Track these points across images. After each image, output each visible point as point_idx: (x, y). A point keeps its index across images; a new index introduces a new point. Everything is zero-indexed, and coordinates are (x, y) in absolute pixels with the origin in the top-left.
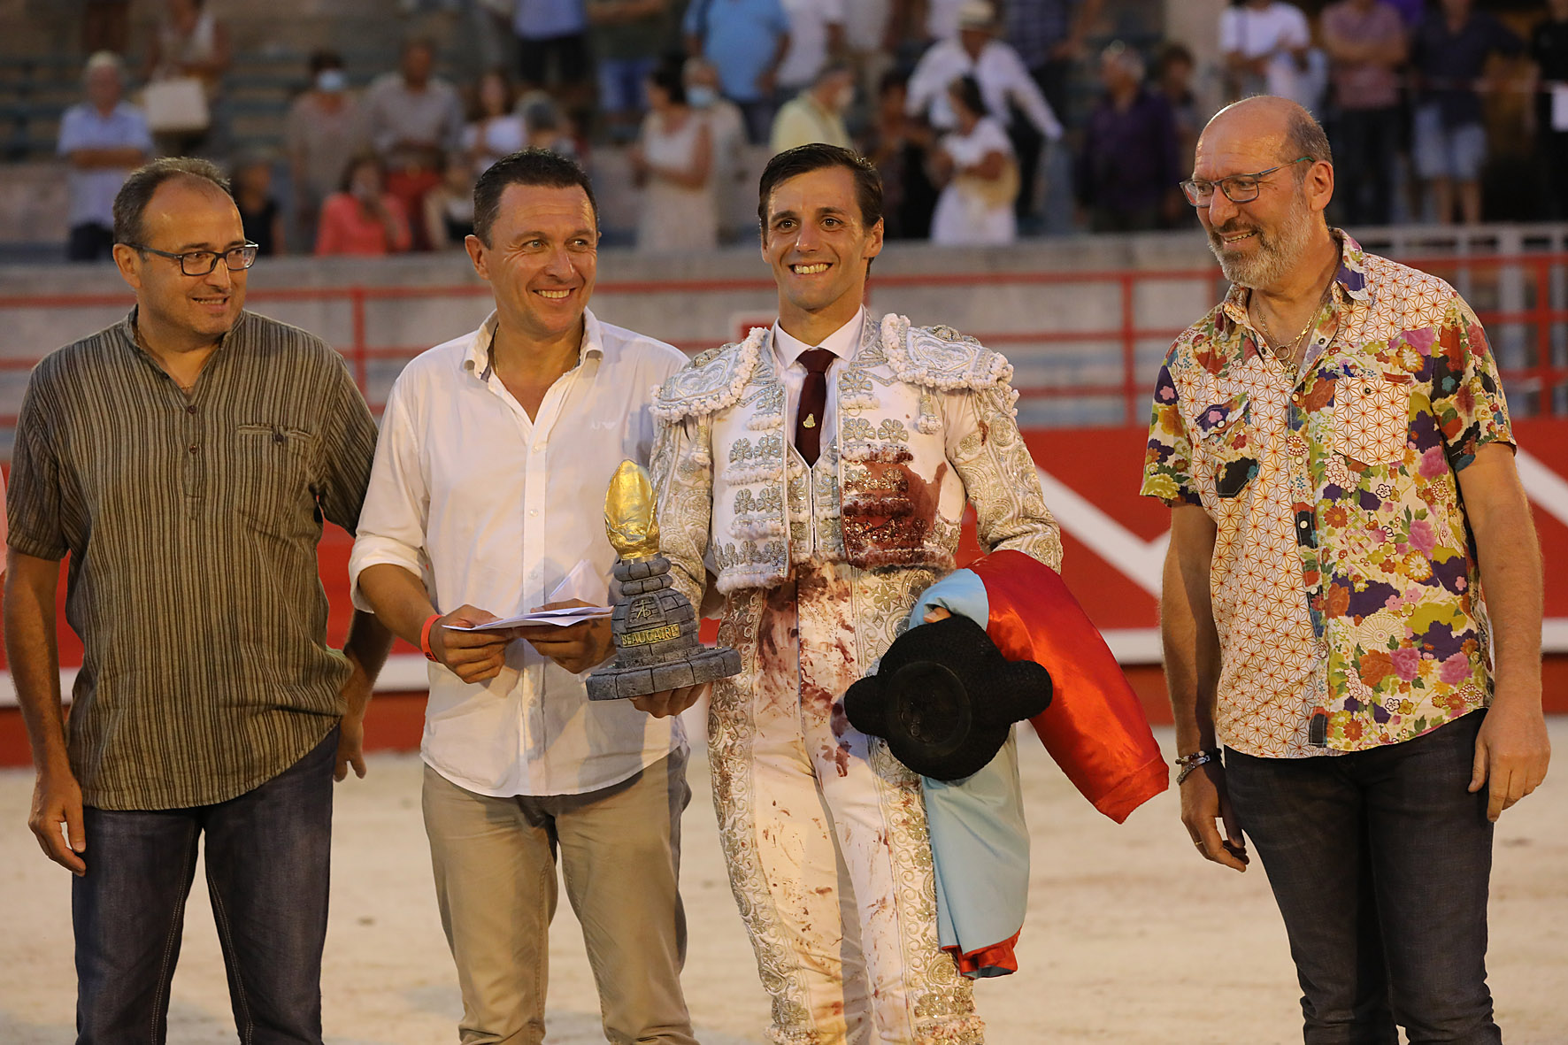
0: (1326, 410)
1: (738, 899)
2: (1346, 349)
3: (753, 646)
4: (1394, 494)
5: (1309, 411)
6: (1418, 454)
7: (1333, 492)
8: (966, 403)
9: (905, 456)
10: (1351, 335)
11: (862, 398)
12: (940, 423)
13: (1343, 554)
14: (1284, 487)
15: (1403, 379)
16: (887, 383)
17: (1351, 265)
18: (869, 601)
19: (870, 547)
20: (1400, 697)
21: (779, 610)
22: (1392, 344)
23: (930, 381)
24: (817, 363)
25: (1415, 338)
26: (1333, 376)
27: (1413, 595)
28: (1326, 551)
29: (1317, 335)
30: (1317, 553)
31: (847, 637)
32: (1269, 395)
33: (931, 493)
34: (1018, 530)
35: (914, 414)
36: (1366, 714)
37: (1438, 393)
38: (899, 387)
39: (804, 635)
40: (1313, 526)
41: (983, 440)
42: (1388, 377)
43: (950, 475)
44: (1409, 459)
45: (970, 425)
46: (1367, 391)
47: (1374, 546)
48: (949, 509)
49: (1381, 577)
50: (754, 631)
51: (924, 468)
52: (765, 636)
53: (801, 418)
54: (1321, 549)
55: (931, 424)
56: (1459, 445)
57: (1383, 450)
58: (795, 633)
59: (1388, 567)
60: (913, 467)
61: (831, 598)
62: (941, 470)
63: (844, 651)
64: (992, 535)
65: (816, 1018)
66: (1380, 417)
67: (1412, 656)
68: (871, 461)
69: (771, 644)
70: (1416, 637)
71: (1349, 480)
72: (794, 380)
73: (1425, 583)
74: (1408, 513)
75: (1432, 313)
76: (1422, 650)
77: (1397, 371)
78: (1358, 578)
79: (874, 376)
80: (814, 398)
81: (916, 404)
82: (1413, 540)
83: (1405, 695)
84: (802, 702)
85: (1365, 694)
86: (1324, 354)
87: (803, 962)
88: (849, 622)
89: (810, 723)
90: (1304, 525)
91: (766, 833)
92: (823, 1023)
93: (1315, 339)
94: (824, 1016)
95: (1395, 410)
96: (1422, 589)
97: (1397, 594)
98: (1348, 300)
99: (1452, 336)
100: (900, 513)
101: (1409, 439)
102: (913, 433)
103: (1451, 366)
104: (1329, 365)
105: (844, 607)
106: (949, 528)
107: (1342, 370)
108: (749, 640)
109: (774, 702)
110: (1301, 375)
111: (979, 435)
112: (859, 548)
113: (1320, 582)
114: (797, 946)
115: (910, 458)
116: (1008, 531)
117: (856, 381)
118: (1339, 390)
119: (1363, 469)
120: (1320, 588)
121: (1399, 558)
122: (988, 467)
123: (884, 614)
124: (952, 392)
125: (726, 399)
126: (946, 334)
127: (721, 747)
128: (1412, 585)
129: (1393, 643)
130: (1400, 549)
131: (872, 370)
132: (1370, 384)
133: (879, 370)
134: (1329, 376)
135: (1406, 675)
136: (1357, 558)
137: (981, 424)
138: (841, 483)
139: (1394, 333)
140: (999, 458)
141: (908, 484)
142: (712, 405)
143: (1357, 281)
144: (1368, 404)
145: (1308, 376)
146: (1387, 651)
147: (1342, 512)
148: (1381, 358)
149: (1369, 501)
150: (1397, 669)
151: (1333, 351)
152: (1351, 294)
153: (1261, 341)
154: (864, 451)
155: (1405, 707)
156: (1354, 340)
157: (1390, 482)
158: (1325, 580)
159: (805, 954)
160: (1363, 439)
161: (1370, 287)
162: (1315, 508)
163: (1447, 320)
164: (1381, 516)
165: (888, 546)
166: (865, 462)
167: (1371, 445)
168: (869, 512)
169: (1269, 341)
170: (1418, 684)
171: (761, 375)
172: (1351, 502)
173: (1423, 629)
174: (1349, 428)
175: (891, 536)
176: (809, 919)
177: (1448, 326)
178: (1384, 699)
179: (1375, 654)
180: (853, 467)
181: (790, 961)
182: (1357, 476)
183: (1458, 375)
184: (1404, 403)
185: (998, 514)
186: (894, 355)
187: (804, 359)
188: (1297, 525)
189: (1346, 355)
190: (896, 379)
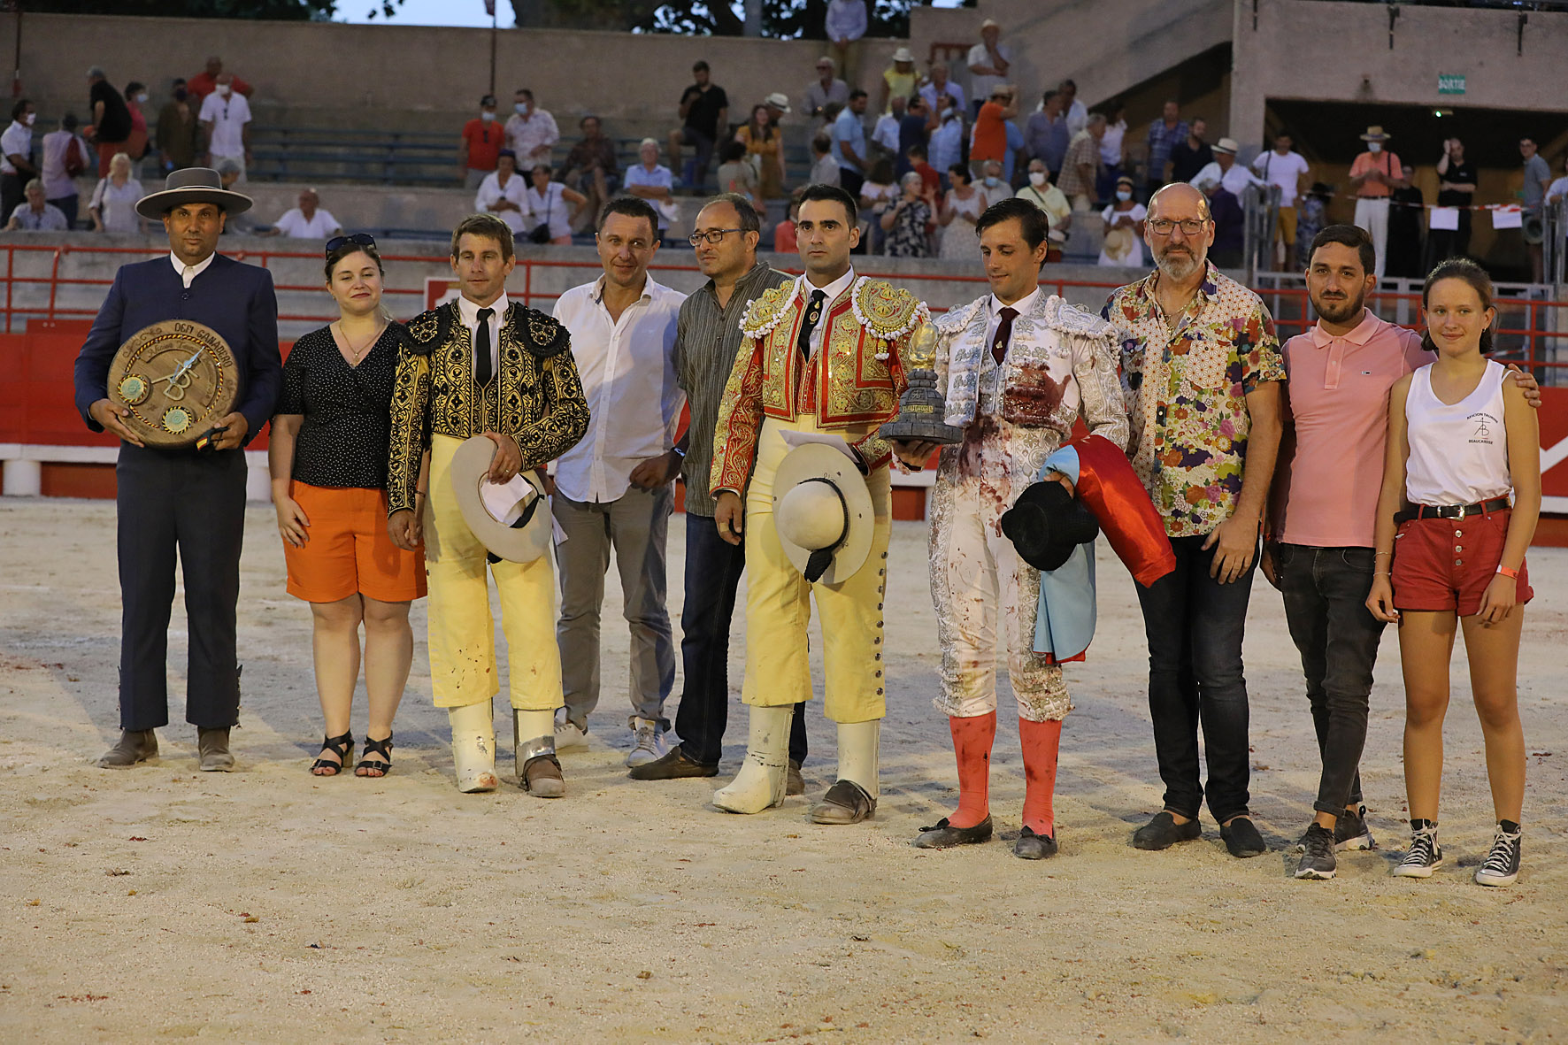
0: (1185, 356)
1: (934, 597)
2: (1200, 325)
3: (956, 460)
4: (1215, 404)
5: (1175, 354)
6: (1231, 384)
7: (1181, 400)
8: (1086, 345)
9: (1044, 367)
10: (1204, 318)
11: (1026, 334)
12: (1070, 353)
13: (1181, 434)
14: (1155, 392)
15: (1226, 344)
16: (1042, 328)
17: (1210, 280)
18: (1022, 442)
19: (1018, 413)
20: (1209, 511)
21: (973, 443)
22: (1225, 324)
23: (1065, 329)
24: (1008, 316)
25: (1236, 323)
26: (1191, 338)
27: (1220, 458)
28: (1172, 431)
29: (1187, 314)
30: (1165, 430)
31: (1007, 460)
32: (1156, 341)
33: (1059, 391)
34: (1105, 420)
35: (1054, 348)
36: (1186, 519)
37: (1240, 352)
38: (1049, 331)
39: (984, 457)
40: (1165, 415)
41: (1093, 366)
42: (1220, 342)
43: (1072, 382)
44: (1225, 385)
45: (1086, 357)
46: (1207, 349)
47: (1201, 431)
48: (1070, 400)
49: (1204, 447)
50: (958, 453)
51: (1056, 376)
52: (964, 455)
53: (995, 342)
54: (1167, 429)
55: (1064, 353)
56: (1247, 380)
57: (1211, 381)
58: (980, 455)
59: (1208, 442)
60: (1049, 374)
61: (1001, 439)
62: (1067, 379)
63: (1005, 467)
64: (1092, 420)
65: (963, 668)
66: (1211, 363)
67: (1217, 490)
68: (1025, 367)
69: (967, 461)
70: (1220, 480)
71: (1191, 395)
72: (996, 321)
73: (1226, 453)
74: (1221, 415)
75: (1246, 310)
76: (1223, 487)
77: (1224, 340)
78: (1192, 446)
79: (1037, 325)
80: (1004, 333)
81: (1058, 342)
82: (1223, 430)
83: (1212, 510)
84: (980, 493)
85: (1187, 508)
86: (1189, 326)
87: (961, 637)
88: (1009, 452)
89: (984, 505)
90: (1161, 413)
91: (952, 564)
92: (966, 671)
93: (1185, 317)
94: (968, 667)
95: (1219, 360)
96: (1224, 455)
97: (1212, 457)
98: (1206, 299)
99: (1253, 324)
100: (1037, 397)
101: (1226, 376)
102: (1053, 357)
103: (1250, 339)
104: (1189, 332)
105: (1008, 444)
106: (1069, 411)
107: (1196, 336)
108: (955, 457)
109: (965, 492)
110: (1174, 334)
111: (1090, 363)
112: (1013, 413)
113: (1163, 445)
114: (960, 628)
115: (1048, 368)
116: (1100, 419)
117: (1027, 326)
118: (1192, 347)
119: (1201, 391)
120: (1163, 448)
121: (1214, 438)
122: (1093, 381)
123: (1029, 450)
124: (1077, 337)
125: (957, 328)
126: (1082, 308)
127: (936, 515)
128: (1219, 453)
129: (1207, 483)
130: (1215, 433)
131: (1036, 321)
132: (1208, 345)
133: (1041, 322)
134: (1189, 338)
135: (1213, 500)
136: (1192, 436)
137: (1092, 358)
138: (1007, 378)
139: (1227, 319)
140: (1100, 378)
141: (1046, 382)
142: (949, 329)
143: (1212, 290)
144: (1206, 356)
145: (1178, 336)
146: (1204, 486)
147: (1185, 412)
148: (1218, 332)
149: (1201, 407)
150: (1208, 497)
151: (1193, 324)
152: (1208, 296)
153: (1160, 311)
154: (1022, 362)
155: (1211, 516)
156: (1206, 321)
157: (1213, 398)
158: (1168, 447)
159: (963, 633)
160: (1201, 374)
161: (1219, 293)
162: (1169, 406)
163: (1253, 315)
164: (1206, 416)
165: (1029, 413)
166: (1022, 368)
167: (1205, 377)
168: (1019, 394)
169: (1164, 312)
170: (1220, 505)
171: (977, 317)
172: (1191, 406)
173: (1224, 477)
174: (1195, 367)
175: (1032, 408)
176: (968, 614)
177: (1253, 318)
178: (1199, 511)
179: (1196, 487)
180: (1015, 369)
181: (953, 635)
182: (1196, 393)
183: (1253, 345)
184: (1225, 357)
185: (1096, 408)
186: (1049, 314)
187: (1002, 312)
188: (1158, 413)
189: (1200, 328)
190: (1047, 327)
